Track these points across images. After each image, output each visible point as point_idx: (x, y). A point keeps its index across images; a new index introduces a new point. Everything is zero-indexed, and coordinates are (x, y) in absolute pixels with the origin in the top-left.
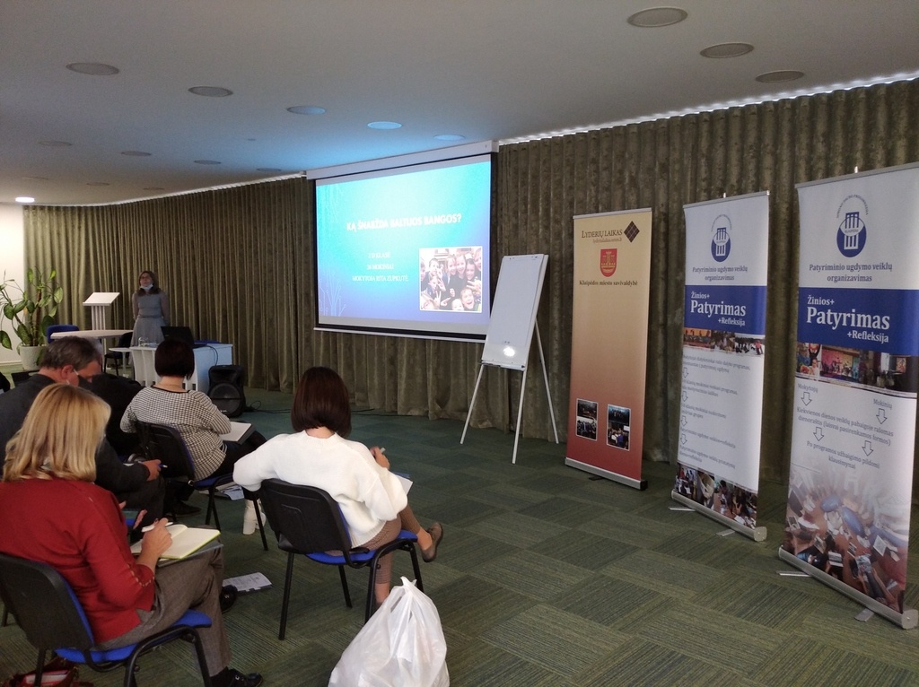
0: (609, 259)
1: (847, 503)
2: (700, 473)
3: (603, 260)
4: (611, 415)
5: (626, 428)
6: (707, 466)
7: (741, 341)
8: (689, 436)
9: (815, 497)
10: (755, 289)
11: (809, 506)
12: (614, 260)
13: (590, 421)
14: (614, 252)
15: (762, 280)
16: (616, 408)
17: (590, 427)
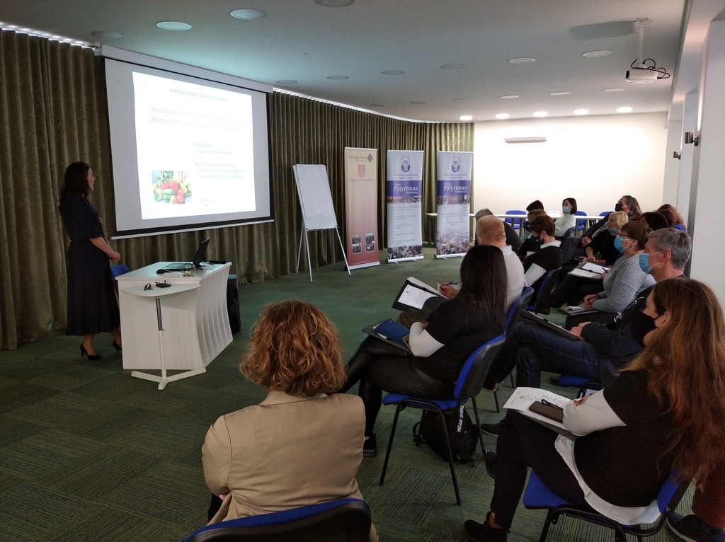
0: (361, 169)
1: (456, 234)
2: (400, 248)
3: (359, 170)
4: (367, 239)
5: (373, 242)
6: (402, 245)
7: (415, 199)
8: (395, 237)
9: (446, 236)
10: (417, 182)
11: (445, 240)
12: (364, 170)
13: (358, 245)
14: (364, 166)
15: (420, 179)
16: (369, 235)
17: (358, 247)
